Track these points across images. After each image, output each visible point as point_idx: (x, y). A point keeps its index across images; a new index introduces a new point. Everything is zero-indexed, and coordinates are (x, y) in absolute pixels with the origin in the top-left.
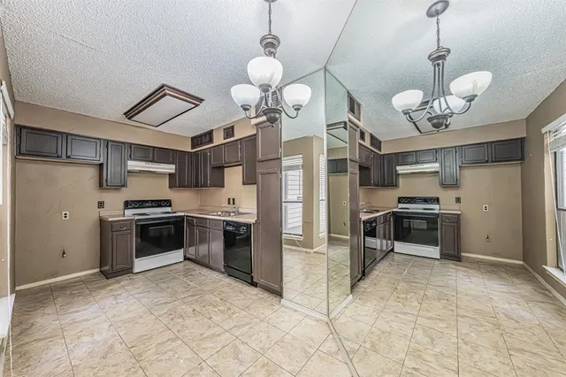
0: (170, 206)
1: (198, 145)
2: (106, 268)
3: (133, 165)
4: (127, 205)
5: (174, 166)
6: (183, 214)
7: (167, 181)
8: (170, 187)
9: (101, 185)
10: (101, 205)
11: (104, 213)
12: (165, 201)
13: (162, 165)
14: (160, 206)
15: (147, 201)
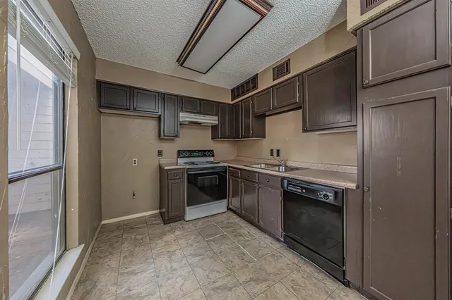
0: (213, 156)
1: (239, 96)
2: (164, 210)
3: (185, 117)
4: (180, 153)
5: (216, 118)
6: (226, 164)
7: (209, 133)
8: (212, 139)
9: (160, 136)
10: (160, 153)
11: (163, 161)
12: (209, 151)
13: (208, 117)
14: (204, 156)
15: (195, 151)
